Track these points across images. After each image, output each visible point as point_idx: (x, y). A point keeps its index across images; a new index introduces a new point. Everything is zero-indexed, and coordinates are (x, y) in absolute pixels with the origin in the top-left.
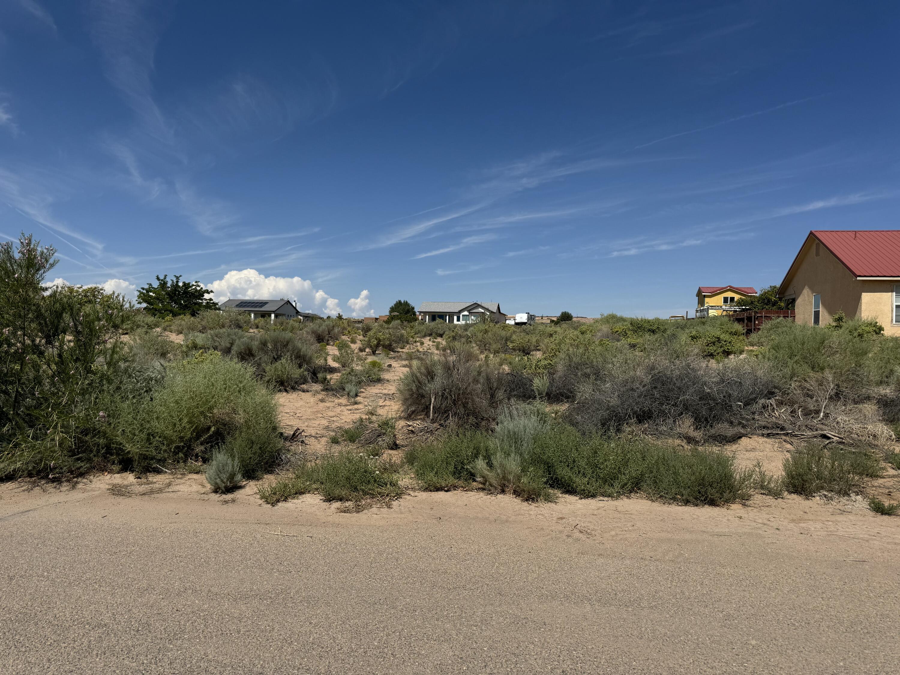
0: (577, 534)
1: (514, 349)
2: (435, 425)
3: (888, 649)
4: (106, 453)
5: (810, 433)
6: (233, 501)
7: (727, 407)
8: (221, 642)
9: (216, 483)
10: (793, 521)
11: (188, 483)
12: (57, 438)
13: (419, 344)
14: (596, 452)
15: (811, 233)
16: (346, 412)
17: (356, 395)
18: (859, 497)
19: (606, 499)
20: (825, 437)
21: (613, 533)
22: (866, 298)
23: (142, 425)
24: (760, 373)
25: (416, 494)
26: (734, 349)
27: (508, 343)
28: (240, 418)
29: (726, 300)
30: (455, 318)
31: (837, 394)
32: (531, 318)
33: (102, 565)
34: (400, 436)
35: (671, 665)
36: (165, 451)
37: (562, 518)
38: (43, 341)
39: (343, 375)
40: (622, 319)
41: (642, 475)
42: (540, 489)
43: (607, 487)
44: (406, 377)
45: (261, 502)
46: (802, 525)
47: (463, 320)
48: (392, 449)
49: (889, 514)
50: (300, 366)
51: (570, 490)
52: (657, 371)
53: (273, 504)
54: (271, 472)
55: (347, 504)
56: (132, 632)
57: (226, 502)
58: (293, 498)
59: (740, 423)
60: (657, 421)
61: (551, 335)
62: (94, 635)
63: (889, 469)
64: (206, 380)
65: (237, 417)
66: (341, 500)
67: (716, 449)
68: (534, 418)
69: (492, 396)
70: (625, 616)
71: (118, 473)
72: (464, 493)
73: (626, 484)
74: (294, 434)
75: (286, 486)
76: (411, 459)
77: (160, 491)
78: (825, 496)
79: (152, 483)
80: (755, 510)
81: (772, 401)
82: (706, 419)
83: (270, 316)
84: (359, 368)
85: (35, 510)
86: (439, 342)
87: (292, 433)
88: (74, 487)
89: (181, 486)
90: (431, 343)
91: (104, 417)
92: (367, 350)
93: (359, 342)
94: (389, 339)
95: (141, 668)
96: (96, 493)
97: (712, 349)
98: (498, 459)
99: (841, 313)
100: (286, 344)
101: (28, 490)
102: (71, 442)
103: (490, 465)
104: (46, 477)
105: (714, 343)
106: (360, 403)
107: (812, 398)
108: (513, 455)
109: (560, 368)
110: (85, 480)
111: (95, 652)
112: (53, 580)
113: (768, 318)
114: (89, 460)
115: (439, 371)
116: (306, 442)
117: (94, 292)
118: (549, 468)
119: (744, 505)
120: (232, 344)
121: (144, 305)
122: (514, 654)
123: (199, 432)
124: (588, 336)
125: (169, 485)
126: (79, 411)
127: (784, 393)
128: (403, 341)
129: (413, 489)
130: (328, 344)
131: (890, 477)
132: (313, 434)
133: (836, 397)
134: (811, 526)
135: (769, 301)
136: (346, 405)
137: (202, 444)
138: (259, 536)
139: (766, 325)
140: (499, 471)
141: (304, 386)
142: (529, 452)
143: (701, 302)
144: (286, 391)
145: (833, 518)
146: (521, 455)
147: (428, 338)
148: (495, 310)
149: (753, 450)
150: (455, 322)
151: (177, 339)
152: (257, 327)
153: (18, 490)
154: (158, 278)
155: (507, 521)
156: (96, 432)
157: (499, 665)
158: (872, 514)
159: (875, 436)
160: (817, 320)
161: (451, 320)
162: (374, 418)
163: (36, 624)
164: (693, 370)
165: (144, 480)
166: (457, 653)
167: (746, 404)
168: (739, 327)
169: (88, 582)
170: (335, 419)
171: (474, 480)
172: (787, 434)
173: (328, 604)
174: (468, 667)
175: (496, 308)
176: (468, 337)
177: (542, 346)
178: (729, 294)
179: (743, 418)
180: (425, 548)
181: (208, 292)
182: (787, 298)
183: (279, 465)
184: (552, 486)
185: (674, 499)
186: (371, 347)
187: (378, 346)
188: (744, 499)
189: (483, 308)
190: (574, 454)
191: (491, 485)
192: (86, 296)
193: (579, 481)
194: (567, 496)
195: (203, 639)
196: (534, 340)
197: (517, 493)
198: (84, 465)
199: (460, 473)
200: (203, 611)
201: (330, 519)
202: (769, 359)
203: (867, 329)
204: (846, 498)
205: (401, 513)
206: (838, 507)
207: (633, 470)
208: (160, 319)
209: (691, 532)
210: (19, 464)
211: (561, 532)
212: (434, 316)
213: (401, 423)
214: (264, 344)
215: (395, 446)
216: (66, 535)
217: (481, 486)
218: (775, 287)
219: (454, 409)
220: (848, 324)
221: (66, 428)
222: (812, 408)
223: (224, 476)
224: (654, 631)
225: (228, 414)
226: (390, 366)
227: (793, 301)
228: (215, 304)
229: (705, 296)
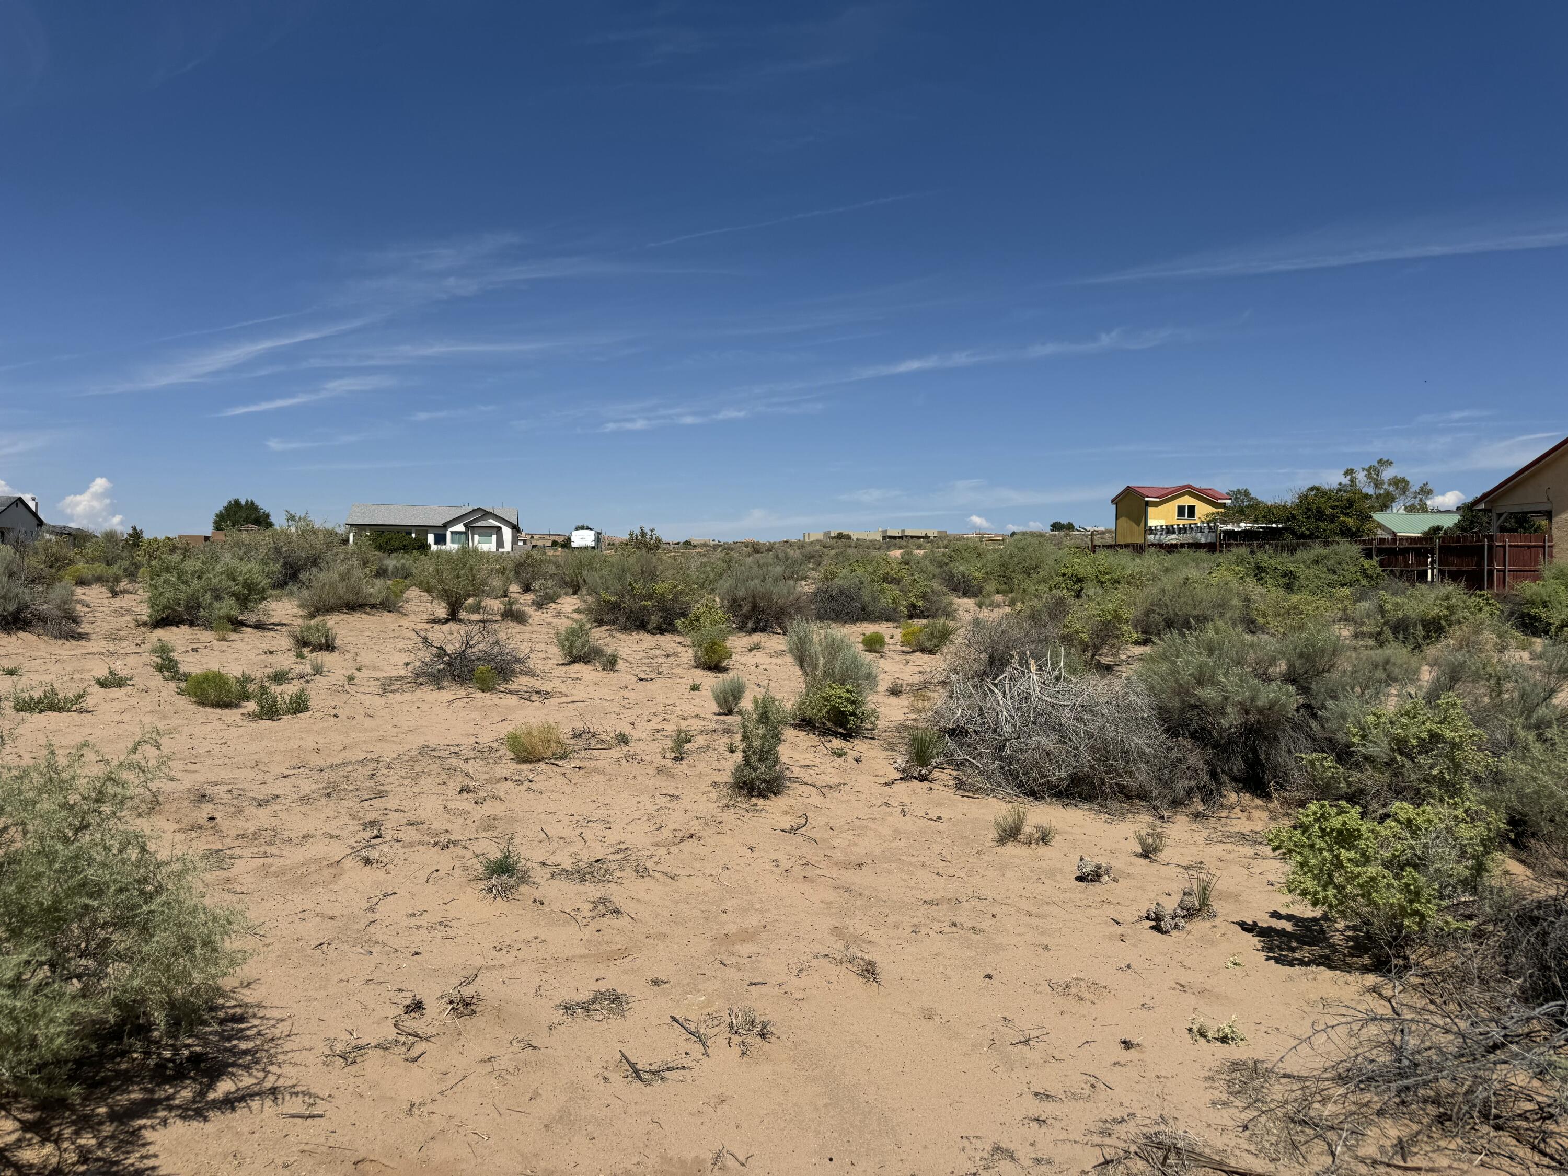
29: (1181, 511)
30: (433, 538)
47: (452, 542)
178: (1187, 501)
189: (497, 518)
229: (1147, 504)
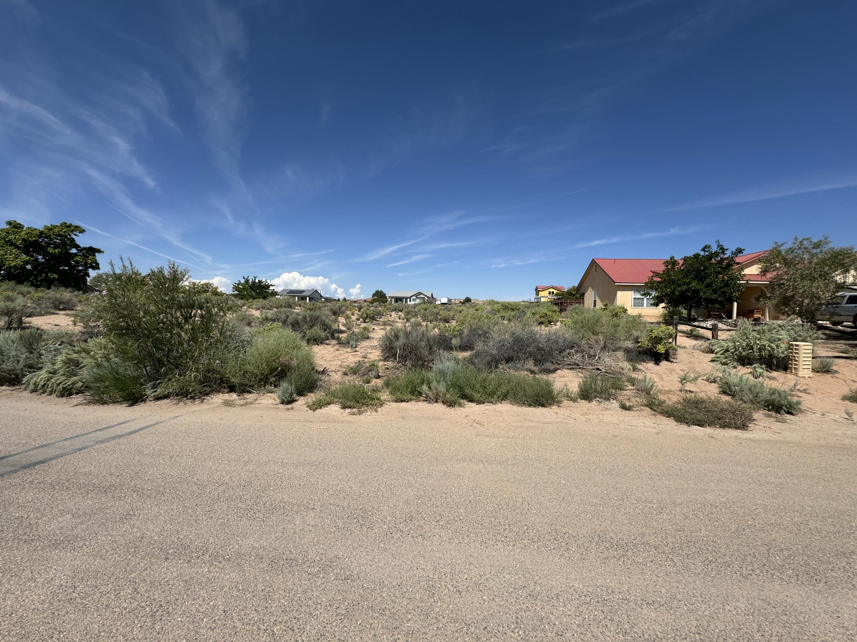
0: (475, 425)
1: (441, 320)
2: (400, 364)
3: (627, 483)
4: (220, 383)
5: (591, 368)
6: (292, 408)
7: (550, 354)
8: (291, 491)
9: (282, 399)
10: (583, 414)
11: (267, 398)
12: (193, 375)
13: (389, 316)
14: (484, 380)
15: (593, 260)
16: (351, 357)
17: (356, 347)
18: (615, 401)
19: (490, 404)
20: (598, 369)
21: (493, 423)
22: (619, 294)
23: (240, 367)
24: (566, 336)
25: (391, 404)
26: (554, 320)
27: (438, 316)
28: (294, 363)
29: (550, 293)
30: (408, 300)
31: (605, 347)
32: (450, 300)
33: (222, 448)
34: (380, 371)
35: (523, 496)
36: (253, 381)
37: (467, 416)
38: (183, 321)
39: (348, 335)
40: (497, 303)
41: (508, 391)
42: (456, 400)
43: (490, 398)
44: (383, 337)
45: (307, 409)
46: (587, 416)
47: (413, 302)
48: (377, 378)
49: (629, 410)
50: (325, 330)
51: (471, 400)
52: (516, 335)
53: (314, 411)
54: (312, 392)
55: (354, 410)
56: (242, 487)
57: (288, 409)
58: (325, 407)
59: (557, 363)
60: (516, 362)
61: (461, 312)
62: (221, 489)
63: (629, 386)
64: (276, 342)
65: (293, 362)
66: (350, 408)
67: (545, 377)
68: (453, 362)
69: (431, 349)
70: (500, 470)
71: (227, 393)
72: (416, 403)
73: (500, 396)
74: (323, 370)
75: (320, 400)
76: (387, 384)
77: (251, 403)
78: (598, 401)
79: (246, 399)
80: (564, 409)
81: (573, 351)
82: (540, 361)
83: (306, 299)
84: (357, 330)
85: (181, 415)
86: (400, 315)
87: (322, 369)
88: (202, 402)
89: (263, 400)
90: (396, 315)
91: (219, 363)
92: (361, 320)
93: (356, 314)
94: (373, 314)
95: (248, 508)
96: (216, 405)
97: (542, 320)
98: (434, 384)
99: (607, 302)
100: (317, 318)
101: (177, 404)
102: (200, 377)
103: (430, 388)
104: (186, 396)
105: (544, 317)
106: (358, 351)
107: (592, 349)
108: (442, 382)
109: (466, 331)
110: (208, 398)
111: (222, 500)
112: (195, 458)
113: (571, 304)
114: (211, 386)
115: (401, 334)
116: (330, 374)
117: (207, 285)
118: (461, 389)
119: (559, 406)
120: (287, 318)
121: (236, 292)
122: (445, 493)
123: (273, 370)
124: (480, 312)
125: (256, 400)
126: (204, 360)
127: (579, 346)
128: (381, 314)
129: (389, 401)
130: (339, 316)
131: (629, 390)
132: (334, 370)
133: (604, 348)
134: (591, 417)
135: (571, 294)
136: (350, 352)
137: (274, 376)
138: (307, 429)
139: (570, 308)
140: (434, 391)
141: (327, 341)
142: (450, 381)
143: (537, 294)
144: (318, 344)
145: (602, 413)
146: (446, 382)
147: (394, 312)
148: (430, 296)
149: (563, 376)
150: (409, 303)
151: (257, 313)
152: (300, 306)
153: (171, 404)
154: (244, 278)
155: (439, 418)
156: (214, 371)
157: (437, 499)
158: (621, 410)
159: (622, 369)
160: (595, 305)
161: (406, 302)
162: (366, 360)
163: (188, 484)
164: (534, 335)
165: (242, 397)
166: (415, 493)
167: (560, 352)
168: (556, 308)
169: (215, 458)
170: (344, 360)
171: (421, 396)
172: (580, 368)
173: (347, 468)
174: (421, 501)
175: (431, 295)
176: (416, 312)
177: (456, 318)
178: (551, 290)
179: (558, 360)
180: (396, 435)
181: (272, 285)
182: (580, 293)
183: (316, 388)
184: (462, 398)
185: (524, 404)
186: (363, 318)
187: (366, 318)
188: (559, 403)
189: (423, 295)
190: (474, 381)
191: (430, 398)
192: (203, 287)
193: (476, 396)
194: (470, 403)
195: (281, 490)
196: (452, 314)
197: (444, 403)
198: (208, 389)
199: (414, 392)
200: (280, 473)
201: (345, 419)
202: (571, 329)
203: (620, 310)
204: (608, 401)
205: (383, 415)
206: (604, 406)
207: (503, 389)
208: (246, 301)
209: (532, 422)
210: (171, 390)
211: (467, 424)
212: (398, 299)
213: (381, 363)
214: (305, 318)
215: (378, 377)
216: (200, 430)
217: (425, 399)
218: (574, 287)
219: (410, 356)
220: (611, 307)
221: (197, 370)
222: (592, 354)
223: (287, 395)
224: (514, 478)
225: (288, 360)
226: (374, 329)
227: (584, 294)
228: (276, 292)
229: (539, 291)
